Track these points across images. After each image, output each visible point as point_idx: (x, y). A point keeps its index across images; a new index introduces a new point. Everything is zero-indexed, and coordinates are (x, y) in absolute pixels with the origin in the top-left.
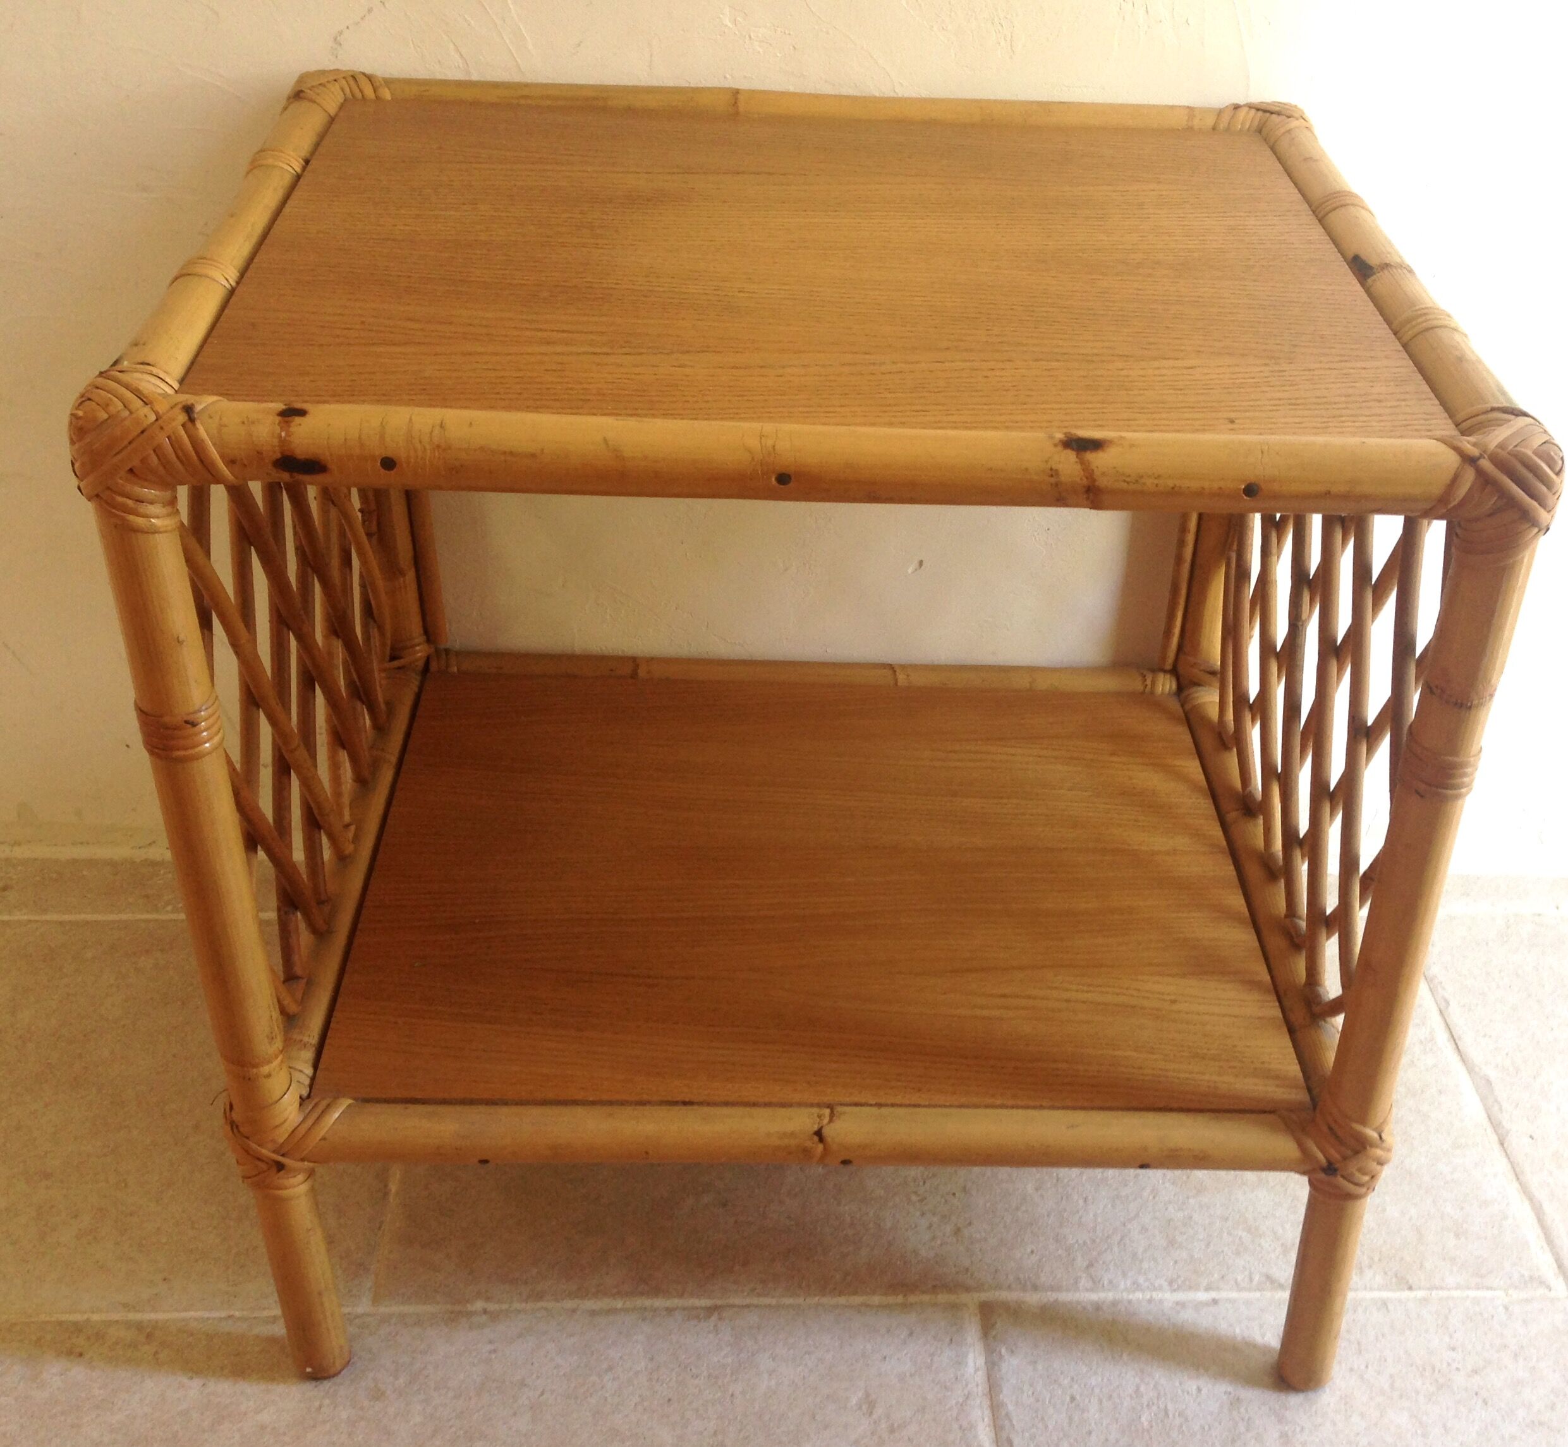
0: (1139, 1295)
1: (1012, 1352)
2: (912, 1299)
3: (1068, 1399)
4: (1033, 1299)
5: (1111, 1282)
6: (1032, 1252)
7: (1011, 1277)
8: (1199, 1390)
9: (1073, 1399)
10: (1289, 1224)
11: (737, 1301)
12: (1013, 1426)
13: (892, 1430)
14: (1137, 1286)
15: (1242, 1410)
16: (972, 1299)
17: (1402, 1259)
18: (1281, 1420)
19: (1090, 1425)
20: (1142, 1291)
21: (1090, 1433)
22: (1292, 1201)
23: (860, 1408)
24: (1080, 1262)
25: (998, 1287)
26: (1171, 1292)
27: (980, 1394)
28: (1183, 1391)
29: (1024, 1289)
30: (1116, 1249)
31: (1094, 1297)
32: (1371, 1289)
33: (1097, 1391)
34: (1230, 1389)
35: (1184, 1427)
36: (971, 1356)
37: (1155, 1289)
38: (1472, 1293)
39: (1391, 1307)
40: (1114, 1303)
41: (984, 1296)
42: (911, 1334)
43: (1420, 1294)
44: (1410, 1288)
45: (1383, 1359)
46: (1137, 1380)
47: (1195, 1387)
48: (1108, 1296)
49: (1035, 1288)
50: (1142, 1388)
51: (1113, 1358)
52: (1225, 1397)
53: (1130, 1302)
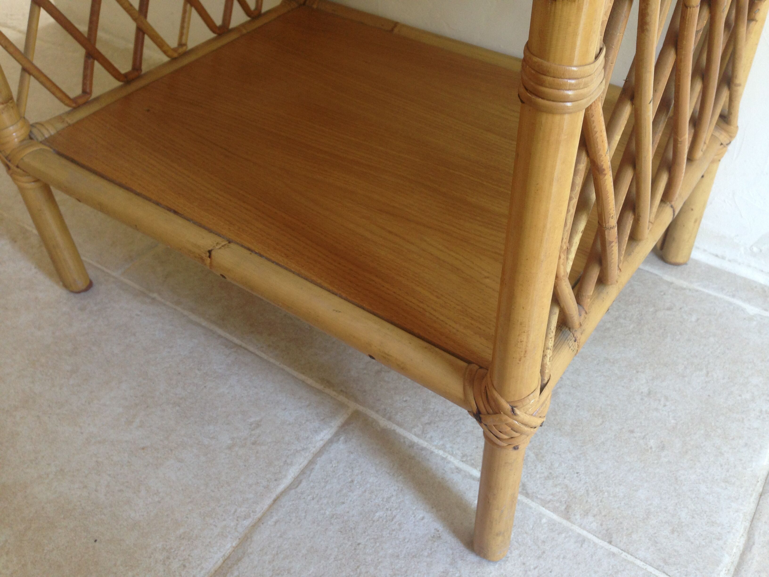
0: (441, 453)
1: (346, 441)
2: (327, 390)
3: (350, 480)
4: (383, 422)
5: (431, 437)
6: (406, 401)
7: (383, 407)
8: (423, 518)
9: (352, 481)
10: (566, 465)
11: (252, 349)
12: (309, 476)
13: (254, 443)
14: (443, 448)
15: (436, 544)
16: (353, 406)
17: (621, 523)
18: (453, 563)
19: (347, 500)
20: (445, 451)
21: (343, 503)
22: (581, 454)
23: (251, 425)
24: (425, 419)
25: (372, 408)
26: (461, 461)
27: (312, 452)
28: (413, 513)
29: (384, 416)
30: (451, 423)
31: (415, 439)
32: (584, 528)
33: (368, 485)
34: (441, 529)
35: (394, 532)
36: (325, 432)
37: (452, 454)
38: (650, 569)
39: (585, 545)
40: (423, 449)
41: (361, 408)
42: (308, 406)
43: (614, 549)
44: (610, 542)
45: (550, 570)
46: (394, 493)
47: (421, 516)
48: (423, 443)
49: (390, 419)
50: (393, 498)
51: (394, 475)
52: (433, 531)
53: (432, 452)
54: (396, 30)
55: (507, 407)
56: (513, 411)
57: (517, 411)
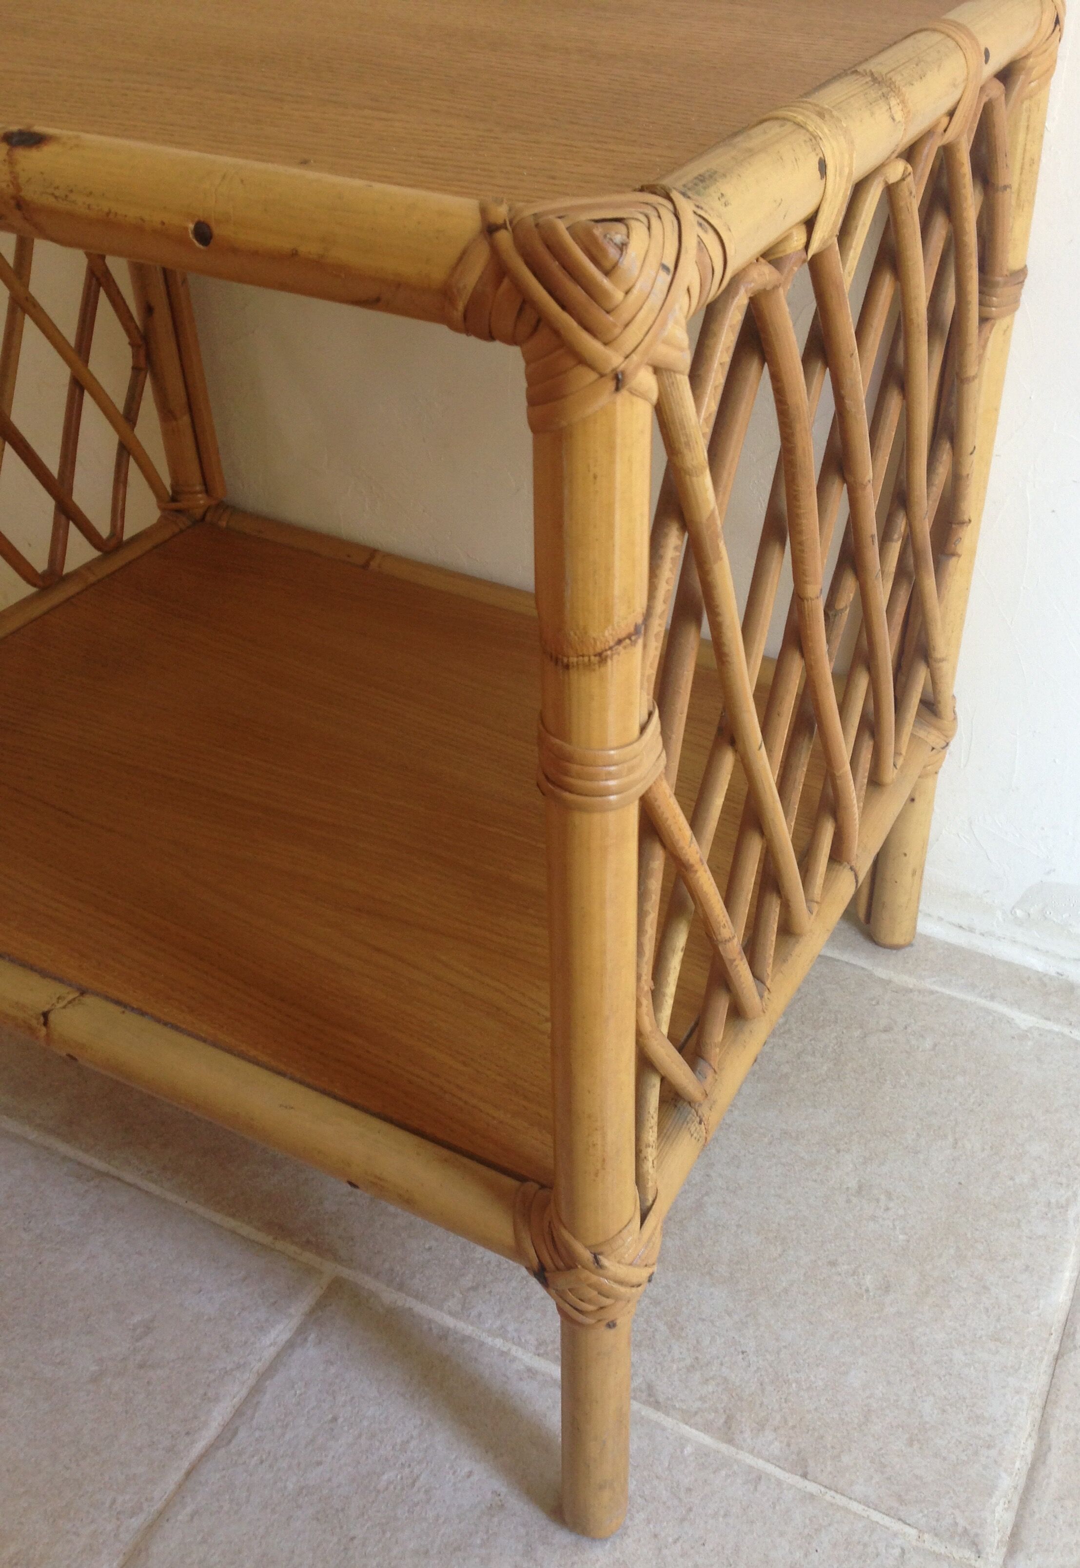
0: (498, 1342)
1: (320, 1342)
2: (280, 1245)
3: (330, 1416)
4: (390, 1296)
5: (480, 1315)
6: (430, 1249)
7: (387, 1265)
8: (470, 1474)
9: (335, 1419)
10: (723, 1340)
11: (129, 1177)
12: (252, 1419)
13: (141, 1366)
14: (502, 1332)
15: (496, 1519)
16: (330, 1269)
17: (822, 1437)
18: (529, 1551)
19: (326, 1456)
20: (505, 1338)
21: (319, 1463)
22: (747, 1316)
23: (134, 1330)
24: (467, 1281)
25: (366, 1270)
26: (535, 1354)
27: (255, 1370)
28: (452, 1467)
29: (389, 1283)
30: (514, 1284)
31: (450, 1322)
32: (759, 1455)
33: (365, 1423)
34: (504, 1490)
35: (418, 1508)
36: (280, 1327)
37: (519, 1344)
38: (876, 1516)
39: (762, 1487)
40: (465, 1339)
41: (345, 1273)
42: (244, 1279)
43: (812, 1487)
44: (805, 1476)
45: (702, 1542)
46: (415, 1433)
47: (467, 1470)
48: (465, 1328)
49: (401, 1287)
50: (413, 1443)
51: (412, 1397)
52: (489, 1495)
53: (482, 1344)
54: (374, 564)
55: (586, 1255)
56: (597, 1261)
57: (604, 1261)
